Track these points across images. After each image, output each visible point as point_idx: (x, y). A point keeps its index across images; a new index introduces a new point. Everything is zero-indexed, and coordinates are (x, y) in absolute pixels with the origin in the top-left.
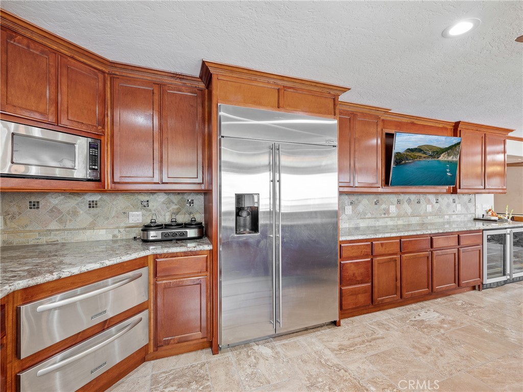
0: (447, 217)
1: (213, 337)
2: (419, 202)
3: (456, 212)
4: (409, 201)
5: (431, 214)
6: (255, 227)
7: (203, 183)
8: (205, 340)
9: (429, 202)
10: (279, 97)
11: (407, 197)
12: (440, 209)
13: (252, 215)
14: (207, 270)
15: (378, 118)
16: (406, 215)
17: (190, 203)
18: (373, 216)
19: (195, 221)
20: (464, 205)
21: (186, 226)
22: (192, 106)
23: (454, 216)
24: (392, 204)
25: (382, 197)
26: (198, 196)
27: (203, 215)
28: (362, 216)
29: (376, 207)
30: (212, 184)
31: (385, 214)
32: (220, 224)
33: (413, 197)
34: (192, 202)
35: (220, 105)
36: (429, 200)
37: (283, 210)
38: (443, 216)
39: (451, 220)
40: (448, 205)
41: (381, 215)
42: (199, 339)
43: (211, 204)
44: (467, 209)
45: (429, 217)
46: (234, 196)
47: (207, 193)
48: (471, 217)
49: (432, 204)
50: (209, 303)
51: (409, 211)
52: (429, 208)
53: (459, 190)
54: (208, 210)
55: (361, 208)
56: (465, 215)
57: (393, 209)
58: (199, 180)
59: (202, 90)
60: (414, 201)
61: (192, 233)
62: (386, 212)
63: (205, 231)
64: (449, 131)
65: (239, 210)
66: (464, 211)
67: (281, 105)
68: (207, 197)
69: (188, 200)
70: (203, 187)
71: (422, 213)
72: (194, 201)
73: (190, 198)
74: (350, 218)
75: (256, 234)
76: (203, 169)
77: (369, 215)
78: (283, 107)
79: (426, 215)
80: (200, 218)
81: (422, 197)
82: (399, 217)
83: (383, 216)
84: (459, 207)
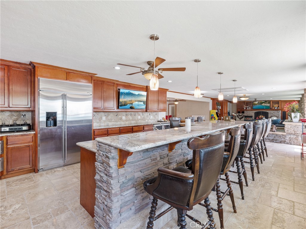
0: (147, 120)
1: (35, 166)
2: (135, 115)
3: (151, 119)
4: (131, 115)
5: (140, 119)
6: (55, 124)
7: (31, 107)
8: (32, 168)
9: (139, 115)
10: (67, 75)
11: (130, 113)
12: (144, 118)
13: (54, 120)
14: (32, 141)
15: (114, 83)
16: (129, 120)
17: (24, 116)
18: (115, 121)
19: (27, 123)
20: (154, 116)
21: (22, 125)
22: (25, 75)
23: (149, 120)
24: (124, 116)
25: (119, 113)
26: (28, 113)
27: (31, 121)
28: (110, 121)
29: (117, 117)
30: (35, 108)
31: (120, 120)
32: (39, 126)
33: (132, 113)
34: (25, 115)
35: (39, 79)
36: (139, 114)
37: (68, 120)
38: (145, 120)
39: (149, 122)
40: (147, 116)
41: (118, 120)
42: (28, 168)
43: (34, 116)
44: (155, 117)
45: (139, 121)
46: (46, 113)
47: (33, 112)
48: (156, 120)
49: (140, 116)
50: (34, 155)
51: (131, 118)
52: (139, 117)
53: (148, 111)
54: (33, 119)
55: (109, 117)
56: (154, 120)
57: (124, 118)
58: (29, 106)
59: (30, 69)
60: (133, 114)
61: (25, 128)
62: (121, 119)
63: (31, 127)
64: (145, 89)
65: (48, 119)
66: (154, 118)
67: (67, 79)
68: (33, 113)
69: (23, 115)
70: (31, 109)
71: (136, 119)
72: (26, 115)
73: (24, 114)
74: (105, 121)
75: (56, 127)
76: (31, 102)
77: (113, 120)
78: (69, 79)
79: (138, 120)
80: (29, 122)
81: (136, 113)
82: (126, 121)
83: (119, 120)
84: (152, 117)
